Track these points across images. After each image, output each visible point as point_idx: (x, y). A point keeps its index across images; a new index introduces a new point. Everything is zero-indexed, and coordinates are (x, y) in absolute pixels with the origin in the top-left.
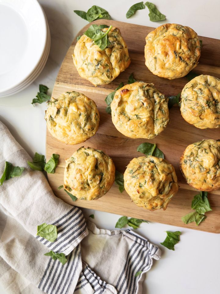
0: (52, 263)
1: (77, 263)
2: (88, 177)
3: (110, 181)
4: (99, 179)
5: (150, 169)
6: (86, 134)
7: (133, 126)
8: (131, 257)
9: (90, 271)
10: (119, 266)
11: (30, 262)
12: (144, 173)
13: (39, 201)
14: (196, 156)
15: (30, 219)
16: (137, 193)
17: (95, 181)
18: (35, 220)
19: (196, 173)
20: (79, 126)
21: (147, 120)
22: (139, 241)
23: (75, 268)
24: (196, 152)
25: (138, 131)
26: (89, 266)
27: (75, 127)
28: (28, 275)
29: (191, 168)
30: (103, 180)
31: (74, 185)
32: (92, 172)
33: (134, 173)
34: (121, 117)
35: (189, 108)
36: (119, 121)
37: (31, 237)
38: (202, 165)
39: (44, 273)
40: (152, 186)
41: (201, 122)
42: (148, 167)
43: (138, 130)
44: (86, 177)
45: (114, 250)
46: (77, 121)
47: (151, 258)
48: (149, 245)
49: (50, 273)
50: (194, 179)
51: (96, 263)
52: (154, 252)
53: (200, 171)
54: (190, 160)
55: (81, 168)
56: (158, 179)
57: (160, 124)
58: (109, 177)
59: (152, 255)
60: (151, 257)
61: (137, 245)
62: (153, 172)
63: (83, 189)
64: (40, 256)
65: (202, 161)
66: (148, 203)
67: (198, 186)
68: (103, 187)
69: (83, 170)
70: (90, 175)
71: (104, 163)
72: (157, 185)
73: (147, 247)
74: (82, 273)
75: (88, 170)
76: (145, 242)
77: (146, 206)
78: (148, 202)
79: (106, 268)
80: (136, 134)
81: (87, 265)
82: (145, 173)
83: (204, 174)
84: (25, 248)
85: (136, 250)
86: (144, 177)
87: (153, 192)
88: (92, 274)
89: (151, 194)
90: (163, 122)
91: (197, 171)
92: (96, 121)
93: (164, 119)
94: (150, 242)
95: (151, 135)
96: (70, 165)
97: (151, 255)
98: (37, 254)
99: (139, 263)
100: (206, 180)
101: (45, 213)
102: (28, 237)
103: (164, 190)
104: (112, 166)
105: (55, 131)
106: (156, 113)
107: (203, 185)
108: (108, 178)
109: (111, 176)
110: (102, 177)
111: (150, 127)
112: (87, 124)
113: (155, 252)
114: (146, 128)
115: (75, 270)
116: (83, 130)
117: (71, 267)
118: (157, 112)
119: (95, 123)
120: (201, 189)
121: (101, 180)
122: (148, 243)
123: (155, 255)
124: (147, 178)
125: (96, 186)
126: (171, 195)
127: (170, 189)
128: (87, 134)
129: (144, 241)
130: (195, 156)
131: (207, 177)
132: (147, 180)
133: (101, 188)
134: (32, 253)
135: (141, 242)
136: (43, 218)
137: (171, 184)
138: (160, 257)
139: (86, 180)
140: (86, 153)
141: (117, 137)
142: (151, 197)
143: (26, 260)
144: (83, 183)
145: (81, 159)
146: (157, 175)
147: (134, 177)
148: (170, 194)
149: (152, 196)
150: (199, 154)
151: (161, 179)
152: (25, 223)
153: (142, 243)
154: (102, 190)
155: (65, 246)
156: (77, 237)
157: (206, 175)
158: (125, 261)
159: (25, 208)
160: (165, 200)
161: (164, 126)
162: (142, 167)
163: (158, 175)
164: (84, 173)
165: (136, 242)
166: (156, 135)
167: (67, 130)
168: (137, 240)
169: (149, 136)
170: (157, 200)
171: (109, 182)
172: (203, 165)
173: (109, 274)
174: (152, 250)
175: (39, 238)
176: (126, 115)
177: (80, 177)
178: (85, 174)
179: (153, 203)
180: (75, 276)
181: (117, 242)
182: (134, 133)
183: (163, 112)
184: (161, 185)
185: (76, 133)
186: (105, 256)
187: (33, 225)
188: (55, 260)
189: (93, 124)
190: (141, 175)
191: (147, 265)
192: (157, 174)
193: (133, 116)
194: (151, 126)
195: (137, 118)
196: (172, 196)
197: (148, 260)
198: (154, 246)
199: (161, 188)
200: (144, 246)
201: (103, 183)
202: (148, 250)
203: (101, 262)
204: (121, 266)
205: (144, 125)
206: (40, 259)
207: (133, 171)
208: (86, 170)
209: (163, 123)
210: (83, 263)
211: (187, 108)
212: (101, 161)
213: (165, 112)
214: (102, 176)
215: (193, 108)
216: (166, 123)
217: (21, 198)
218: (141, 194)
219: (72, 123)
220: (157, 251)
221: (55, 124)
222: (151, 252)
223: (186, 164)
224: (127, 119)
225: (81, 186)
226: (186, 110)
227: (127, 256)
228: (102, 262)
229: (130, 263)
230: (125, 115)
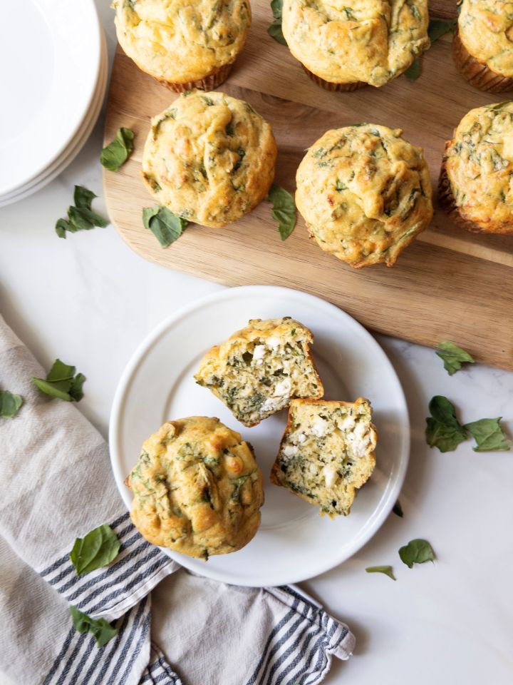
0: (74, 642)
1: (138, 644)
2: (204, 149)
3: (260, 177)
4: (232, 160)
5: (367, 148)
6: (211, 51)
7: (336, 35)
8: (277, 646)
9: (166, 671)
10: (244, 668)
11: (18, 636)
12: (353, 155)
13: (59, 479)
14: (487, 133)
15: (30, 524)
16: (328, 205)
17: (222, 164)
18: (43, 526)
19: (483, 176)
20: (196, 21)
21: (372, 24)
22: (301, 607)
23: (133, 657)
24: (488, 121)
25: (347, 53)
26: (166, 659)
27: (186, 22)
28: (12, 667)
29: (470, 162)
30: (242, 168)
31: (167, 169)
32: (217, 137)
33: (326, 154)
34: (307, 12)
35: (481, 10)
36: (300, 25)
37: (27, 572)
38: (499, 152)
39: (52, 664)
40: (370, 183)
41: (507, 53)
42: (363, 141)
43: (346, 48)
44: (201, 148)
45: (235, 623)
46: (193, 10)
47: (329, 655)
48: (327, 621)
49: (69, 664)
50: (475, 192)
51: (186, 651)
52: (338, 639)
53: (494, 169)
54: (469, 143)
55: (189, 124)
56: (385, 170)
57: (404, 42)
58: (260, 164)
59: (332, 647)
60: (328, 652)
61: (296, 617)
62: (375, 156)
63: (188, 180)
64: (45, 622)
65: (501, 143)
66: (352, 241)
67: (483, 212)
68: (242, 188)
69: (195, 130)
70: (210, 143)
71: (250, 126)
72: (380, 185)
73: (320, 626)
74: (147, 673)
75: (206, 130)
76: (318, 612)
77: (345, 249)
78: (351, 238)
79: (208, 666)
80: (340, 62)
81: (162, 656)
82: (355, 156)
83: (502, 177)
84: (8, 598)
85: (292, 631)
86: (350, 164)
87: (368, 204)
88: (171, 680)
89: (363, 212)
90: (411, 38)
91: (485, 168)
92: (240, 20)
93: (415, 33)
94: (331, 614)
95: (379, 70)
96: (162, 125)
97: (328, 647)
98: (38, 616)
99: (295, 665)
100: (505, 193)
101: (71, 510)
102: (18, 572)
103: (398, 205)
104: (269, 140)
105: (134, 39)
106: (396, 11)
107: (498, 209)
108: (256, 166)
109: (264, 161)
110: (241, 160)
111: (378, 44)
112: (217, 21)
113: (340, 641)
114: (367, 46)
115: (132, 661)
116: (206, 35)
117: (122, 654)
118: (401, 9)
119: (238, 24)
120: (489, 220)
121: (237, 167)
122: (324, 614)
123: (338, 647)
124: (359, 165)
125: (222, 179)
126: (412, 226)
127: (412, 204)
128: (214, 51)
129: (315, 608)
130: (484, 130)
131: (508, 185)
132: (357, 170)
133: (236, 189)
134: (25, 612)
135: (306, 610)
136: (63, 522)
137: (416, 194)
138: (351, 654)
139: (198, 160)
140: (206, 100)
141: (290, 101)
142: (361, 220)
143: (9, 630)
144: (190, 166)
145: (191, 107)
146: (384, 161)
147: (326, 165)
148: (411, 222)
149: (365, 216)
150: (495, 126)
151: (393, 171)
152: (16, 535)
153: (309, 615)
154: (237, 197)
155: (114, 595)
156: (145, 577)
157: (506, 178)
158: (259, 657)
159: (19, 495)
160: (396, 239)
161: (415, 49)
162: (348, 142)
163: (387, 163)
164: (196, 139)
165: (294, 610)
166: (390, 72)
167: (164, 34)
168: (298, 604)
169: (373, 72)
170: (375, 233)
171: (258, 179)
172: (502, 152)
173: (215, 681)
174: (332, 635)
175: (48, 576)
176: (320, 10)
177: (185, 147)
178: (199, 142)
179: (365, 240)
180: (130, 674)
181: (244, 604)
182: (337, 59)
183: (416, 12)
184: (392, 187)
185: (188, 42)
186: (210, 635)
187: (36, 540)
188: (84, 636)
189: (233, 26)
190: (343, 159)
191: (317, 669)
192: (386, 159)
193: (339, 13)
194: (380, 43)
195: (347, 19)
196: (414, 228)
197: (320, 660)
198: (339, 626)
199: (390, 197)
200: (312, 622)
201: (243, 175)
202: (322, 634)
203: (198, 650)
204: (248, 667)
205: (364, 35)
206: (46, 629)
207: (324, 151)
208: (203, 130)
209: (413, 42)
210: (152, 647)
211: (477, 11)
212: (243, 120)
213: (419, 13)
214: (242, 156)
215: (493, 9)
216: (419, 42)
217: (10, 471)
218: (337, 206)
219: (180, 12)
220: (345, 638)
221: (135, 18)
222: (329, 640)
223: (460, 155)
224: (321, 19)
225: (185, 173)
226: (474, 18)
227: (265, 643)
228: (201, 649)
229: (271, 661)
230: (317, 8)
